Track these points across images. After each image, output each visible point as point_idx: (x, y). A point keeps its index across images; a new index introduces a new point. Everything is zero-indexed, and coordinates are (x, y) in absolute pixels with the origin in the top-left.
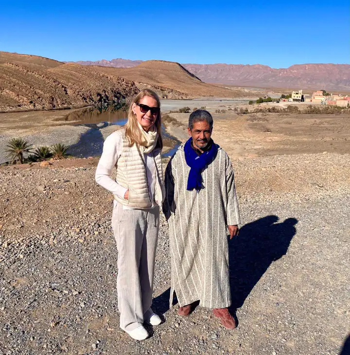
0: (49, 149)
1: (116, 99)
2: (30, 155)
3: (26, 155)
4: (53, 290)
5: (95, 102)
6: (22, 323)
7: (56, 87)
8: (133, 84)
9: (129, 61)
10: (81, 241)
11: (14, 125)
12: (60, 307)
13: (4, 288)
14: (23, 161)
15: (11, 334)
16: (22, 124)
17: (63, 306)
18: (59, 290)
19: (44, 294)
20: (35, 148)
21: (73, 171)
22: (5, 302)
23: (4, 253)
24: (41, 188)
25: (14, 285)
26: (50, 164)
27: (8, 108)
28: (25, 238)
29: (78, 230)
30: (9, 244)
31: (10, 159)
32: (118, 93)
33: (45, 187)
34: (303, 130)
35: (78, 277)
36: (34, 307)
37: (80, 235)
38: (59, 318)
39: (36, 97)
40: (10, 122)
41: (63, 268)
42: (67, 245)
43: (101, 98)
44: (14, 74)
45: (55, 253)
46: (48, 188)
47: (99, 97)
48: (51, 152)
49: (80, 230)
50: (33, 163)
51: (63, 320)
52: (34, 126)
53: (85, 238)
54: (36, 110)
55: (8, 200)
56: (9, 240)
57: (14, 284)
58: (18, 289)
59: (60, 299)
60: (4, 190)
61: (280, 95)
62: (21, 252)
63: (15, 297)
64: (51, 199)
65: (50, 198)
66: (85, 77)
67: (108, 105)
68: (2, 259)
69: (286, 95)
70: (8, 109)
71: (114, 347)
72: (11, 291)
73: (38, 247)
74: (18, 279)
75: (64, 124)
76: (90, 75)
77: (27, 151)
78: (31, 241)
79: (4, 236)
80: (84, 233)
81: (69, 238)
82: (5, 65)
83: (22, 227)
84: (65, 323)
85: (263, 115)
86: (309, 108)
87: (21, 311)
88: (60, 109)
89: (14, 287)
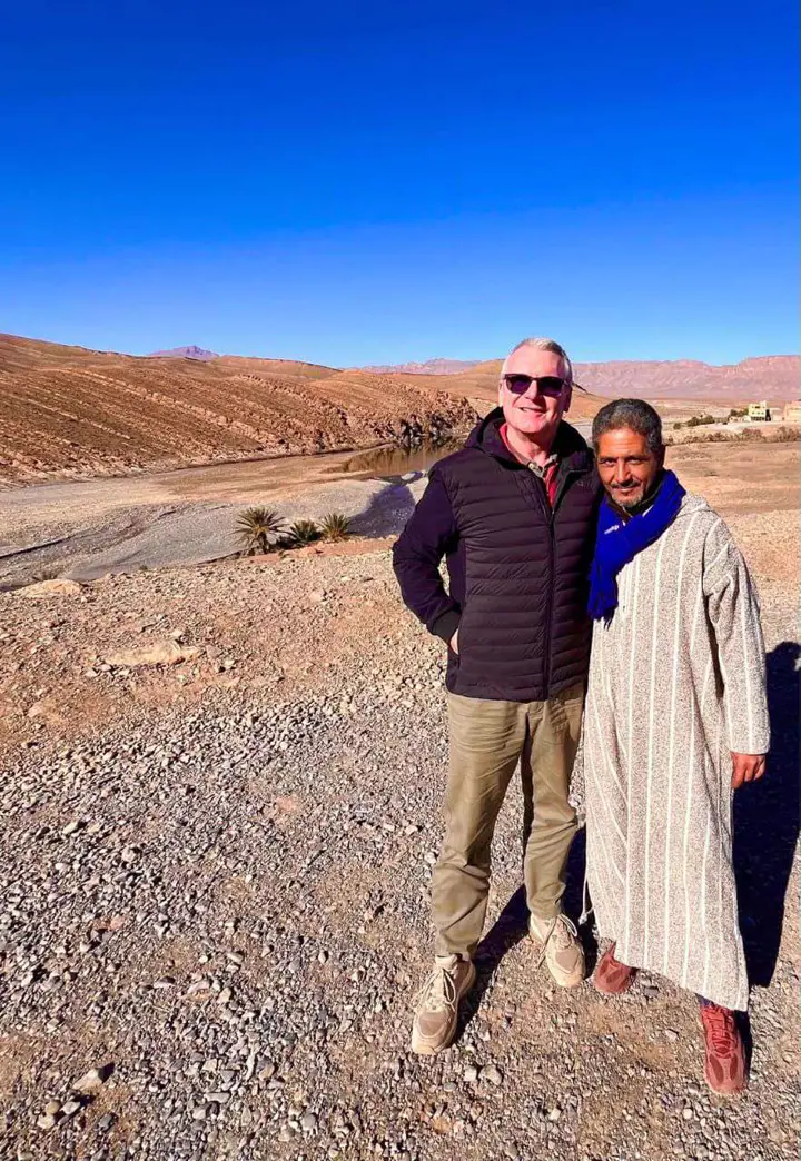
0: (316, 525)
1: (435, 429)
2: (281, 537)
3: (272, 538)
4: (360, 823)
5: (398, 437)
6: (297, 914)
7: (326, 413)
8: (465, 402)
9: (457, 363)
10: (409, 704)
11: (249, 484)
12: (379, 866)
13: (249, 825)
14: (268, 549)
15: (272, 948)
16: (263, 482)
17: (386, 863)
18: (372, 824)
19: (340, 836)
20: (289, 523)
21: (377, 560)
22: (252, 860)
23: (245, 739)
24: (317, 596)
25: (271, 816)
26: (318, 552)
27: (240, 453)
28: (288, 703)
29: (398, 681)
30: (255, 720)
31: (243, 546)
32: (438, 419)
33: (325, 594)
34: (773, 471)
35: (412, 788)
36: (320, 869)
37: (405, 691)
38: (381, 897)
39: (291, 431)
40: (241, 479)
41: (375, 768)
42: (379, 716)
43: (409, 428)
44: (251, 393)
45: (354, 735)
46: (331, 595)
47: (404, 428)
48: (320, 530)
49: (404, 681)
50: (287, 552)
51: (392, 902)
52: (287, 485)
53: (415, 697)
54: (292, 455)
55: (250, 624)
56: (255, 710)
57: (271, 813)
58: (281, 826)
59: (379, 846)
60: (242, 603)
61: (727, 412)
62: (282, 735)
63: (276, 845)
64: (339, 616)
65: (337, 615)
66: (377, 393)
67: (420, 441)
68: (243, 755)
69: (738, 410)
70: (240, 456)
71: (521, 968)
72: (266, 833)
73: (318, 724)
74: (278, 800)
75: (342, 478)
76: (387, 390)
77: (275, 529)
78: (301, 710)
79: (244, 701)
80: (412, 686)
81: (382, 699)
82: (236, 378)
83: (281, 679)
84: (396, 909)
85: (700, 447)
86: (781, 432)
87: (293, 882)
88: (334, 452)
89: (271, 821)
